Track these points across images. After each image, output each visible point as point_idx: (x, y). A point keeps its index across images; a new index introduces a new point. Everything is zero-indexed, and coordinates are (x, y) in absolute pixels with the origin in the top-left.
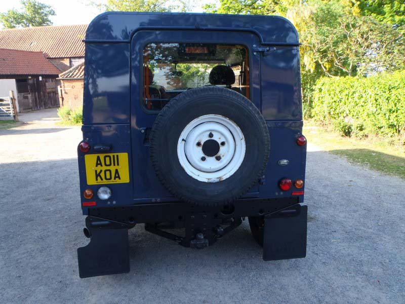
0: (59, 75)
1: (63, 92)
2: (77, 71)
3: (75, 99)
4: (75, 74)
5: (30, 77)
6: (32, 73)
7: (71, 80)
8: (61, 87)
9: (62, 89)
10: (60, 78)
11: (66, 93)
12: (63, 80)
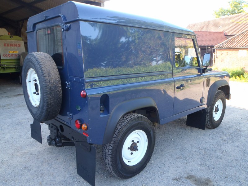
0: (215, 46)
1: (215, 57)
2: (226, 43)
3: (222, 61)
4: (224, 45)
5: (209, 48)
6: (211, 45)
7: (221, 49)
8: (215, 54)
9: (215, 55)
10: (215, 48)
11: (217, 57)
12: (217, 49)
